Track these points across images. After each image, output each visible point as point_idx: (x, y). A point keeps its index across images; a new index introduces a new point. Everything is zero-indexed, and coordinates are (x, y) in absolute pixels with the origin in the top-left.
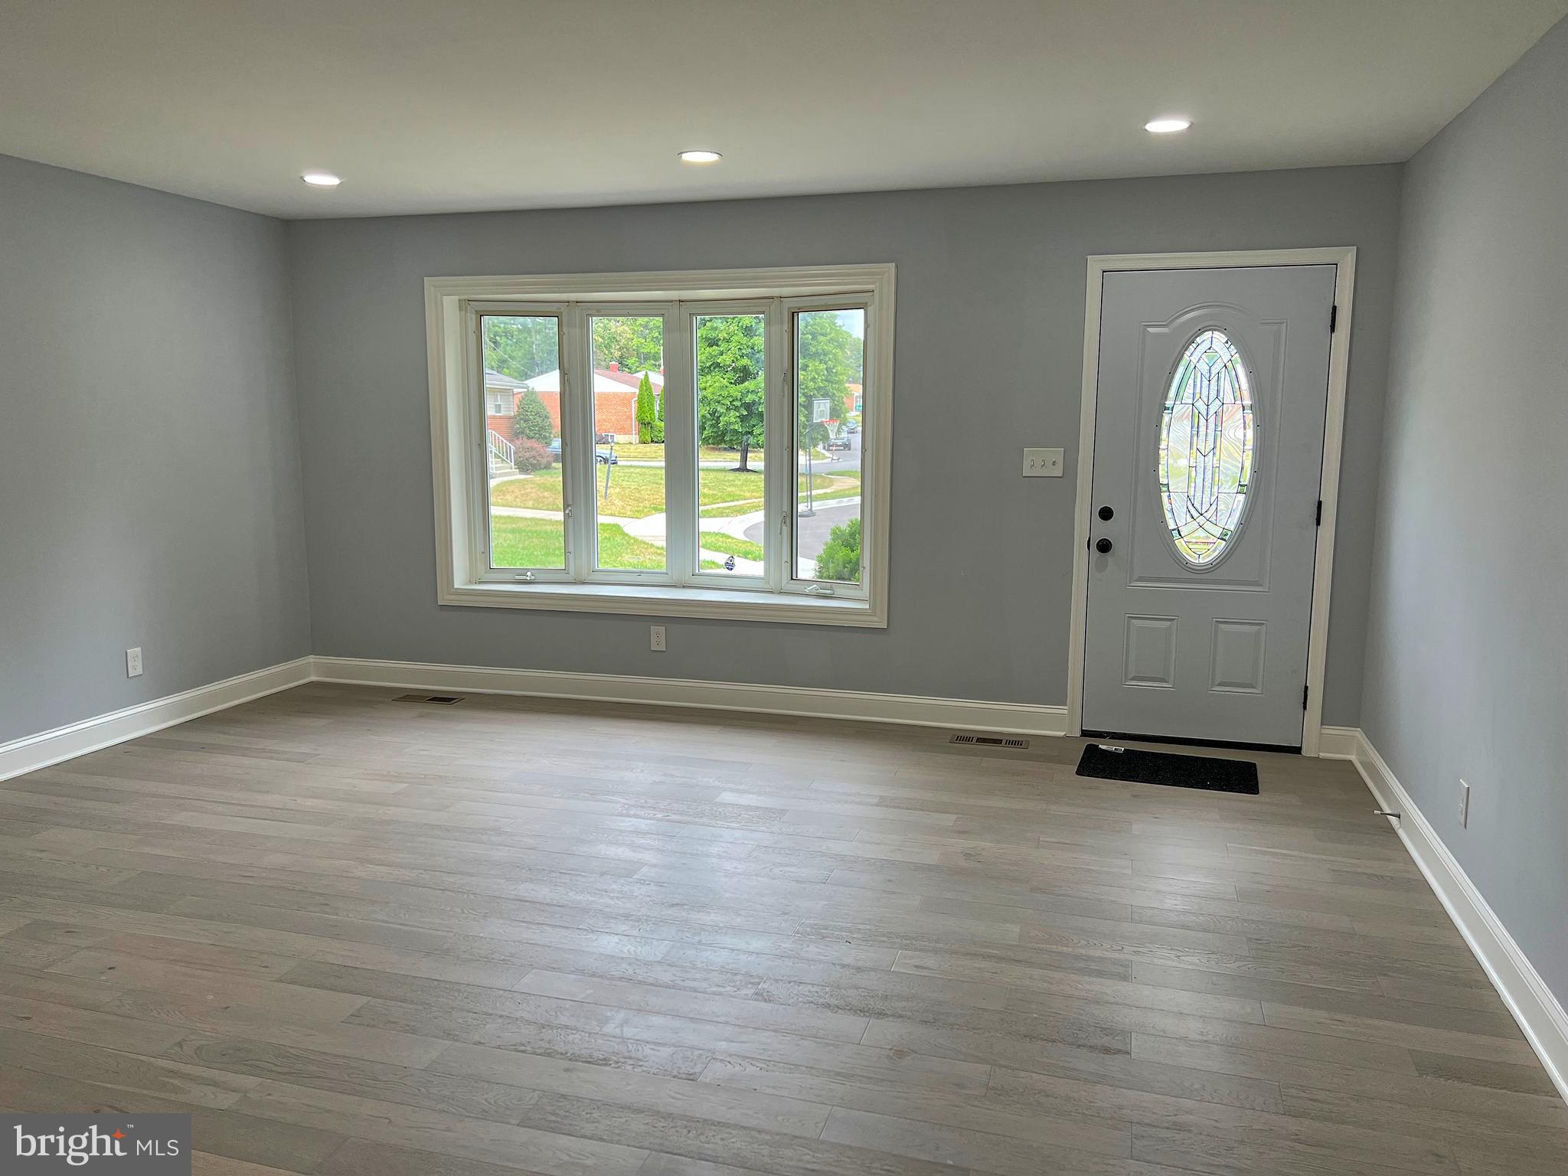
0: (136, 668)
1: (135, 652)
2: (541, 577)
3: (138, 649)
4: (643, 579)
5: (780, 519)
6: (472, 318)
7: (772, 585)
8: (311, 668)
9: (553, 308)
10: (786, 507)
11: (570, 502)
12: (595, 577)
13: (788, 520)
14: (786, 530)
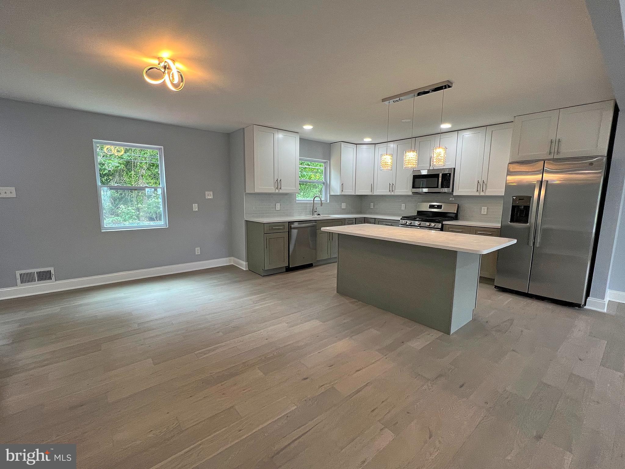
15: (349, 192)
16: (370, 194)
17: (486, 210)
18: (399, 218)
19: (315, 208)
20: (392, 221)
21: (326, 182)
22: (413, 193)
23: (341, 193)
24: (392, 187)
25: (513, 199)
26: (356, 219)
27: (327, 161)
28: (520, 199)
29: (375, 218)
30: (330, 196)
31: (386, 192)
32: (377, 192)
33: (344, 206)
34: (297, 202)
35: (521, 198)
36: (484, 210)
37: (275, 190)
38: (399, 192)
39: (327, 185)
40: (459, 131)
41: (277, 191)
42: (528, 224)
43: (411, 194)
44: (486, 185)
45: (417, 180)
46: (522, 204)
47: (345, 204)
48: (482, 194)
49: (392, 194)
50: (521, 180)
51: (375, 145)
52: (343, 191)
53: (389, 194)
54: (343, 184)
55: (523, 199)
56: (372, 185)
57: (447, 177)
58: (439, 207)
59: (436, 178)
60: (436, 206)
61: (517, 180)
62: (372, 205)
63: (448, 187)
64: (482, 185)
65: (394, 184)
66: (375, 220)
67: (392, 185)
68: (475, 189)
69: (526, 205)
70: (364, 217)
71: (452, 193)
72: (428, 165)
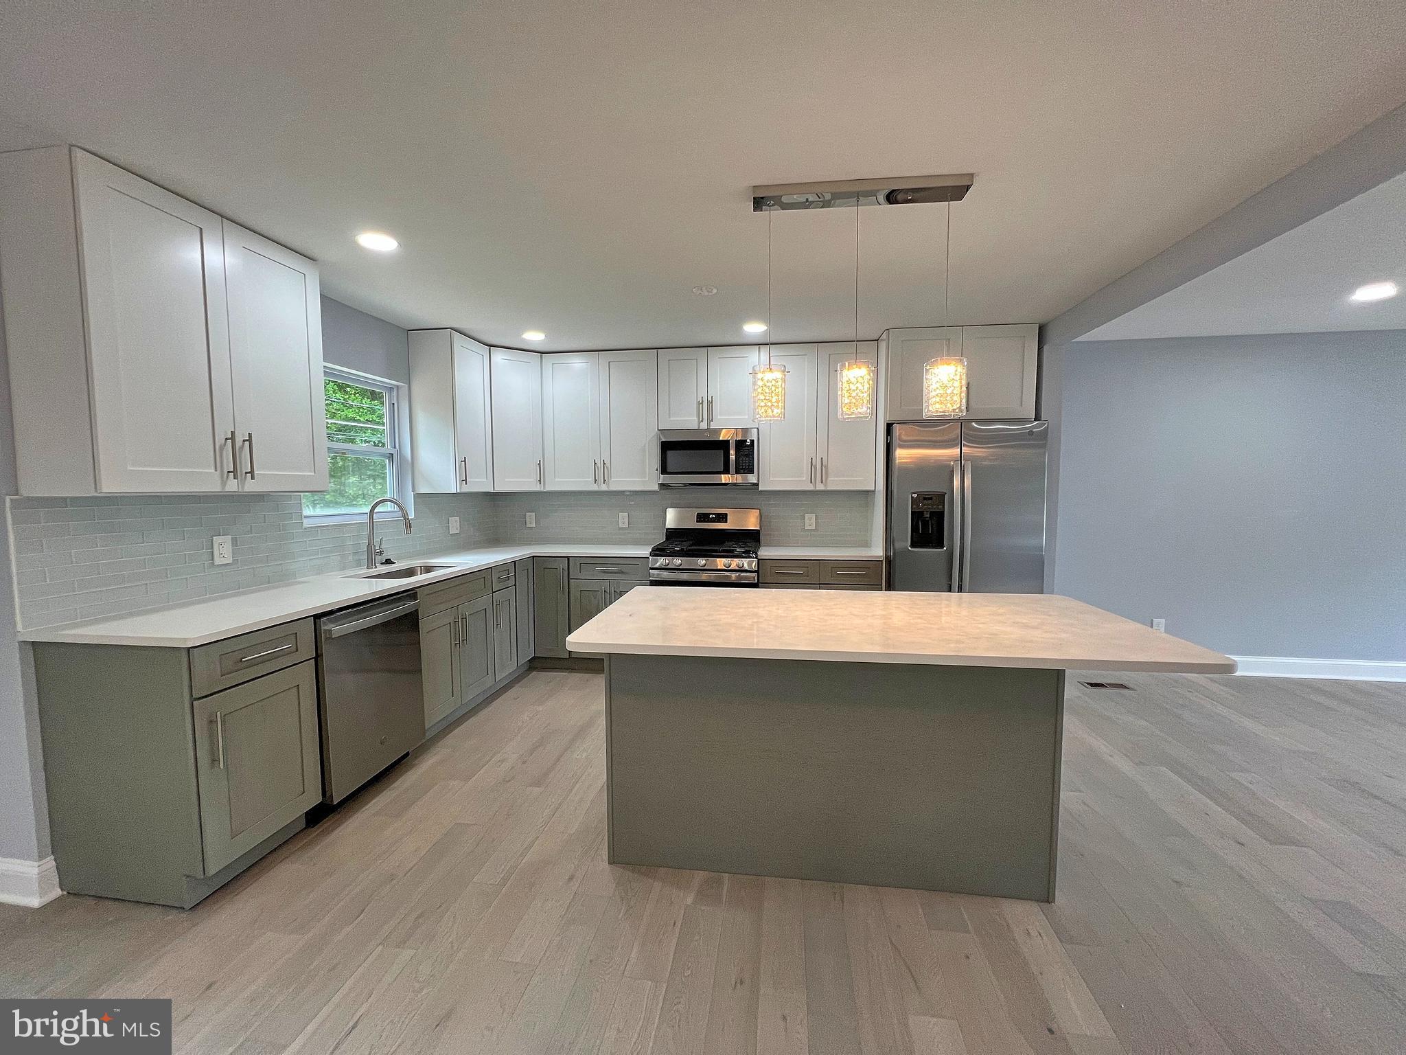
15: (480, 484)
16: (537, 488)
17: (813, 521)
18: (645, 551)
19: (377, 540)
20: (622, 561)
21: (400, 452)
22: (662, 486)
23: (460, 488)
24: (601, 469)
25: (912, 497)
26: (515, 564)
27: (398, 386)
28: (925, 499)
29: (568, 557)
30: (418, 496)
31: (585, 483)
32: (556, 483)
33: (455, 525)
34: (307, 523)
35: (925, 497)
36: (810, 521)
37: (224, 483)
38: (623, 481)
39: (403, 464)
40: (761, 346)
41: (232, 486)
42: (945, 548)
43: (656, 488)
44: (827, 468)
45: (670, 453)
46: (927, 509)
47: (458, 518)
48: (820, 487)
49: (604, 487)
50: (924, 459)
51: (541, 357)
52: (466, 480)
53: (595, 487)
54: (465, 461)
55: (931, 499)
56: (539, 464)
57: (745, 449)
58: (722, 518)
59: (720, 449)
60: (714, 516)
61: (917, 458)
62: (531, 519)
63: (752, 472)
64: (818, 468)
65: (607, 462)
66: (568, 563)
67: (600, 464)
68: (805, 477)
69: (935, 509)
70: (533, 557)
71: (757, 485)
72: (696, 418)
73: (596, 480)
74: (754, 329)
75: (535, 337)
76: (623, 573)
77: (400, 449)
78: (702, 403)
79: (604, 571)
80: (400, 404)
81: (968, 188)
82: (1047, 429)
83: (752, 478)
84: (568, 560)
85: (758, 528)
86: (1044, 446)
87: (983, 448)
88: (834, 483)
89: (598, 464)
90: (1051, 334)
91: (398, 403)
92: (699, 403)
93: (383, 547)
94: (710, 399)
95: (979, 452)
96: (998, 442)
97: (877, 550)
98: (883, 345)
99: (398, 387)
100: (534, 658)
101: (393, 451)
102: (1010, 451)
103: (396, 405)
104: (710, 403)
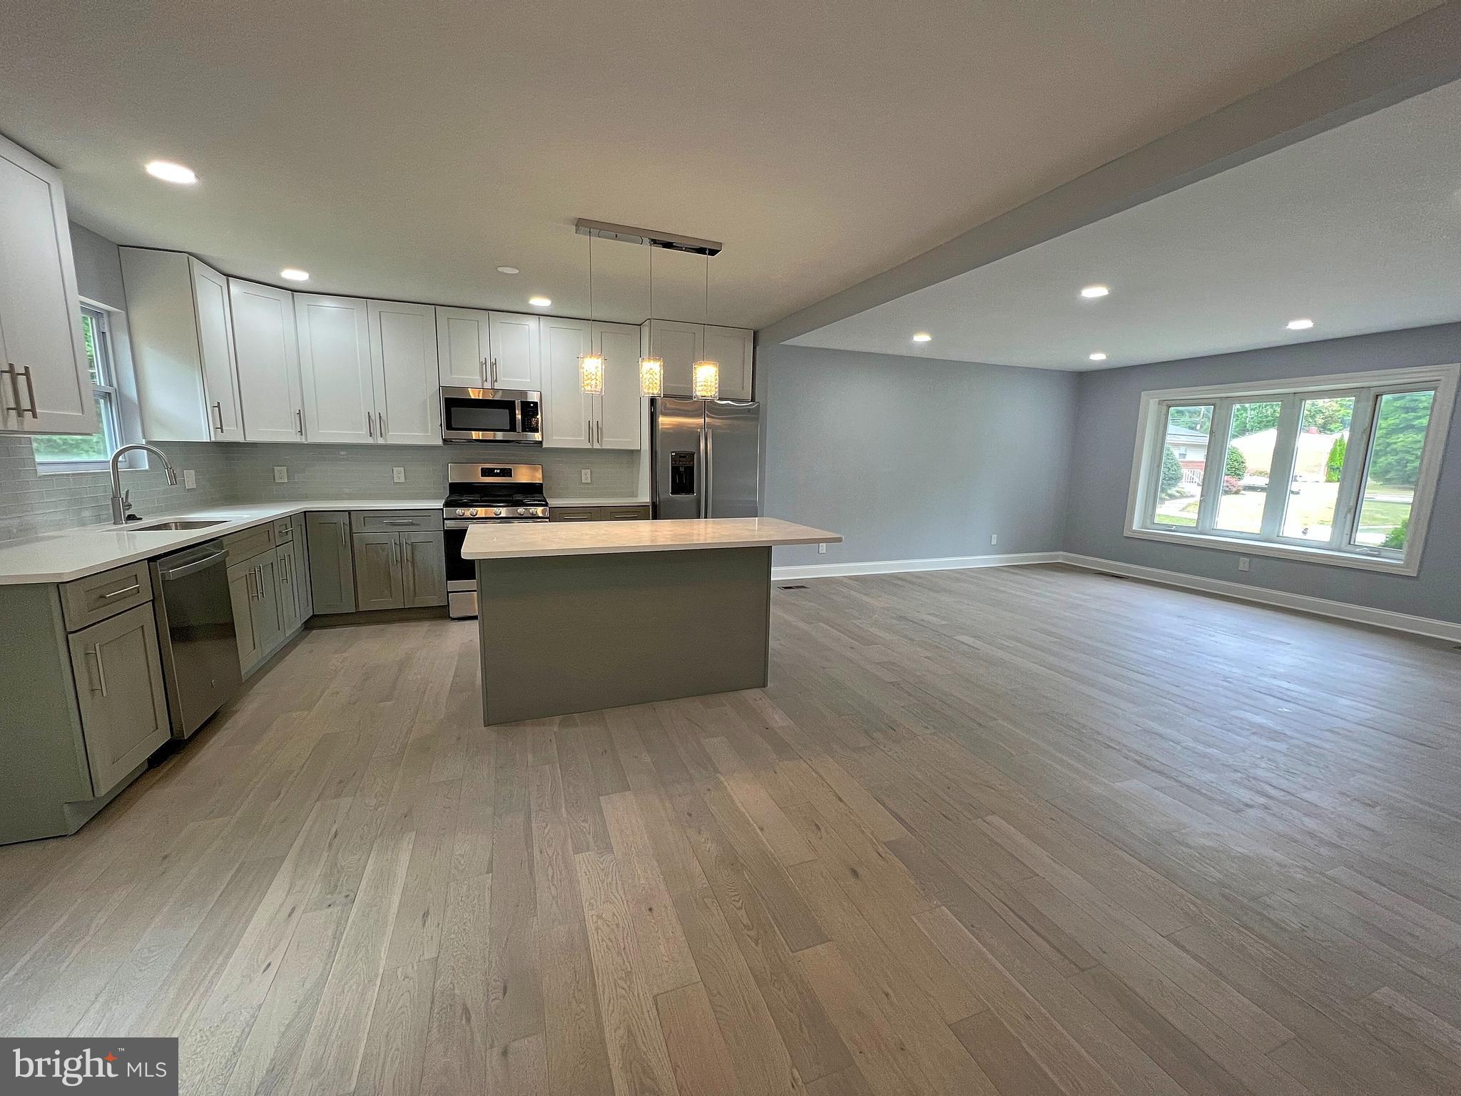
0: (994, 542)
1: (994, 536)
2: (1180, 529)
3: (996, 535)
4: (1243, 535)
5: (1346, 510)
6: (1165, 408)
7: (1334, 546)
8: (1061, 557)
9: (1213, 401)
10: (1352, 503)
11: (1205, 494)
12: (1213, 532)
13: (1353, 511)
14: (1350, 517)
15: (232, 431)
16: (297, 439)
17: (589, 475)
18: (439, 504)
20: (411, 514)
21: (119, 392)
22: (448, 441)
23: (215, 438)
24: (377, 422)
25: (672, 456)
26: (291, 518)
27: (111, 313)
28: (681, 457)
29: (349, 512)
31: (360, 436)
32: (321, 434)
33: (191, 478)
34: (41, 470)
35: (681, 455)
36: (586, 476)
37: (5, 421)
38: (402, 435)
39: (126, 406)
40: (543, 317)
41: (13, 424)
42: (695, 494)
43: (440, 442)
44: (601, 429)
45: (456, 410)
46: (682, 465)
47: (193, 472)
48: (597, 446)
49: (381, 441)
50: (680, 426)
51: (293, 295)
52: (221, 428)
53: (370, 441)
54: (219, 406)
55: (685, 457)
56: (299, 413)
57: (531, 409)
58: (506, 473)
59: (506, 408)
60: (498, 471)
61: (675, 425)
62: (281, 474)
63: (537, 431)
64: (595, 430)
65: (384, 417)
66: (350, 517)
67: (375, 417)
68: (584, 438)
69: (688, 464)
70: (305, 512)
71: (541, 443)
72: (479, 378)
73: (371, 433)
74: (540, 302)
75: (295, 276)
76: (412, 524)
77: (118, 387)
78: (485, 363)
79: (393, 524)
80: (114, 333)
81: (719, 251)
82: (759, 405)
83: (537, 436)
84: (349, 514)
85: (541, 482)
86: (757, 419)
87: (718, 418)
88: (609, 443)
89: (373, 417)
90: (762, 338)
91: (111, 333)
92: (482, 364)
93: (130, 500)
94: (493, 361)
95: (717, 422)
96: (726, 414)
97: (645, 498)
98: (646, 330)
99: (109, 312)
100: (314, 616)
101: (109, 390)
102: (736, 422)
103: (108, 335)
104: (494, 364)
